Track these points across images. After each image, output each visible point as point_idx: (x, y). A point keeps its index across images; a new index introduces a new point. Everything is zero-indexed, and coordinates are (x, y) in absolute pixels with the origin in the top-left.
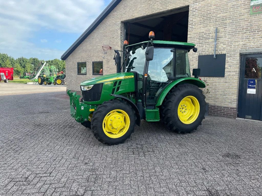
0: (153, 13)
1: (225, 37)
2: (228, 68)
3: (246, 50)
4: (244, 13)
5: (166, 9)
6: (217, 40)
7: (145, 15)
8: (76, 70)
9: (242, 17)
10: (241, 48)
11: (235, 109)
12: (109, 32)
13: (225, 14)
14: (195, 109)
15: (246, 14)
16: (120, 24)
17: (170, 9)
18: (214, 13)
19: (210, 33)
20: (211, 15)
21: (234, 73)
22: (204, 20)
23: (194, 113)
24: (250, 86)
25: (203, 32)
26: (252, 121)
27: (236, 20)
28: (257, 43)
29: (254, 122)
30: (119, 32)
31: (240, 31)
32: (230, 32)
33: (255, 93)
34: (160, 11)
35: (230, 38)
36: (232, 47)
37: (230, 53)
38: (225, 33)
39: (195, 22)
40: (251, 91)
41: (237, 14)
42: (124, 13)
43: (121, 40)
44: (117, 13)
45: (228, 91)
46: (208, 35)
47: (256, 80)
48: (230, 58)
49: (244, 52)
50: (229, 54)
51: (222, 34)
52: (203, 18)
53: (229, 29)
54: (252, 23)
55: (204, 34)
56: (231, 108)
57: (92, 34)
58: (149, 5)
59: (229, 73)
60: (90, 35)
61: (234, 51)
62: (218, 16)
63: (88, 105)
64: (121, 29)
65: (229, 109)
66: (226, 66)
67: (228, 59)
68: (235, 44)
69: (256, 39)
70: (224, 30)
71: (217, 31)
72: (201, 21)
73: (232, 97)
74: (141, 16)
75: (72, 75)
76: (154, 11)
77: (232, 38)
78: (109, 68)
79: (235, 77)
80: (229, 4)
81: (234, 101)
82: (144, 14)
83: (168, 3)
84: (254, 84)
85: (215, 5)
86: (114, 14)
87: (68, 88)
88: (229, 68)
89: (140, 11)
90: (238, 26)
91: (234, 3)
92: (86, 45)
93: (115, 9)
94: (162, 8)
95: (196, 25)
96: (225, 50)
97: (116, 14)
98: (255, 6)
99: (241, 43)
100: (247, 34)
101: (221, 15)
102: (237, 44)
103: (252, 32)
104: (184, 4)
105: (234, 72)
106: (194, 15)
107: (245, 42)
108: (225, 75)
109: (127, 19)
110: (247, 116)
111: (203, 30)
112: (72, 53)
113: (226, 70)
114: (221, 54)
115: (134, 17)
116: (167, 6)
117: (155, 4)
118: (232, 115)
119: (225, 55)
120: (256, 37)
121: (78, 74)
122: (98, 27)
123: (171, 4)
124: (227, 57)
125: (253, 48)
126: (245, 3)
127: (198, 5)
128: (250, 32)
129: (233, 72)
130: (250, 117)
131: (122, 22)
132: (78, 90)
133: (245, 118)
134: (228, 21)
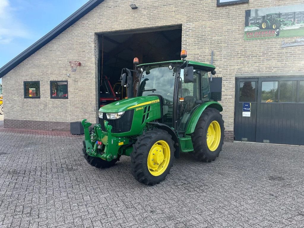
0: (139, 27)
1: (221, 60)
2: (224, 92)
3: (242, 74)
4: (238, 38)
5: (156, 25)
6: (213, 63)
7: (128, 28)
8: (23, 91)
9: (237, 42)
10: (237, 73)
11: (233, 133)
12: (77, 44)
13: (221, 37)
14: (216, 134)
15: (241, 39)
16: (93, 35)
17: (160, 25)
18: (209, 35)
19: (206, 56)
20: (206, 37)
21: (231, 97)
22: (199, 41)
23: (215, 139)
24: (245, 109)
25: (198, 54)
26: (249, 143)
27: (230, 44)
28: (251, 68)
29: (251, 144)
30: (93, 45)
31: (235, 56)
32: (225, 56)
33: (249, 116)
34: (148, 26)
35: (226, 62)
36: (228, 71)
37: (226, 76)
38: (220, 57)
39: (189, 42)
40: (247, 114)
41: (231, 39)
42: (98, 24)
43: (95, 56)
44: (89, 21)
45: (225, 115)
46: (203, 58)
47: (250, 104)
48: (226, 82)
49: (240, 75)
50: (225, 78)
51: (218, 58)
52: (197, 40)
53: (224, 52)
54: (246, 48)
55: (200, 56)
56: (228, 132)
57: (50, 44)
58: (134, 18)
59: (225, 97)
60: (46, 46)
61: (230, 75)
62: (214, 38)
63: (117, 137)
64: (95, 42)
65: (227, 132)
66: (223, 90)
67: (224, 82)
68: (231, 68)
69: (250, 64)
70: (220, 53)
71: (213, 54)
72: (196, 42)
73: (230, 120)
74: (123, 29)
75: (15, 98)
76: (140, 26)
77: (228, 62)
78: (77, 89)
79: (231, 100)
80: (224, 28)
81: (231, 125)
82: (126, 27)
83: (158, 19)
84: (249, 107)
85: (210, 27)
86: (84, 22)
87: (6, 118)
88: (226, 91)
89: (122, 23)
90: (233, 50)
91: (229, 27)
92: (39, 58)
93: (86, 16)
94: (150, 23)
95: (190, 46)
96: (221, 73)
97: (87, 23)
98: (248, 33)
99: (236, 67)
100: (242, 58)
101: (216, 38)
102: (232, 68)
103: (246, 57)
104: (176, 22)
105: (231, 95)
106: (187, 35)
107: (240, 66)
108: (222, 99)
109: (104, 31)
110: (243, 139)
111: (198, 52)
112: (14, 69)
113: (223, 93)
114: (217, 78)
115: (114, 30)
116: (157, 22)
117: (141, 17)
118: (230, 138)
119: (221, 78)
120: (250, 62)
121: (25, 98)
122: (58, 36)
123: (160, 20)
124: (224, 81)
125: (248, 72)
126: (239, 28)
127: (191, 25)
128: (244, 57)
129: (229, 95)
130: (246, 139)
131: (96, 34)
132: (25, 120)
133: (241, 141)
134: (223, 45)
